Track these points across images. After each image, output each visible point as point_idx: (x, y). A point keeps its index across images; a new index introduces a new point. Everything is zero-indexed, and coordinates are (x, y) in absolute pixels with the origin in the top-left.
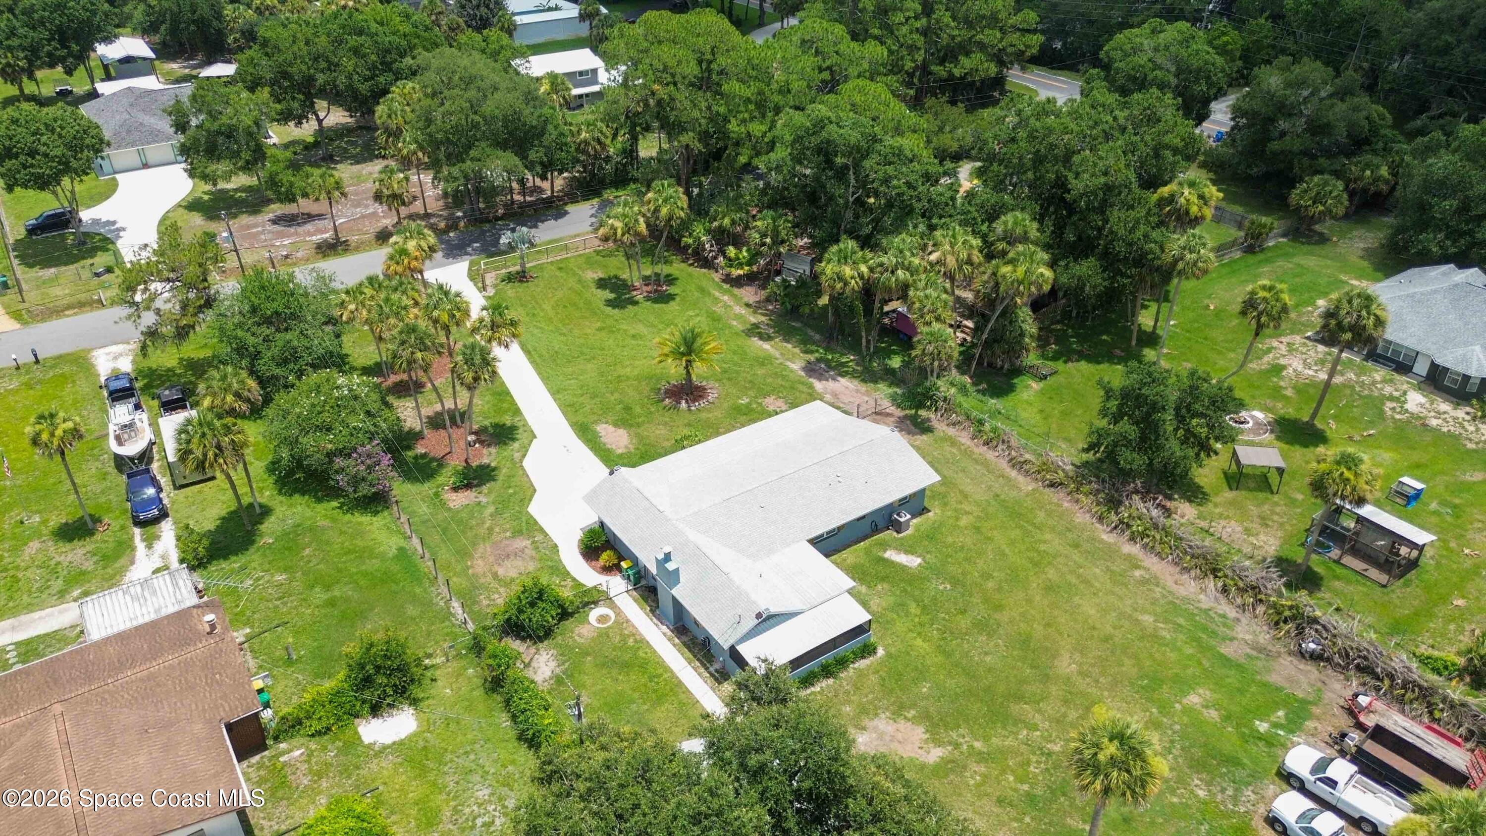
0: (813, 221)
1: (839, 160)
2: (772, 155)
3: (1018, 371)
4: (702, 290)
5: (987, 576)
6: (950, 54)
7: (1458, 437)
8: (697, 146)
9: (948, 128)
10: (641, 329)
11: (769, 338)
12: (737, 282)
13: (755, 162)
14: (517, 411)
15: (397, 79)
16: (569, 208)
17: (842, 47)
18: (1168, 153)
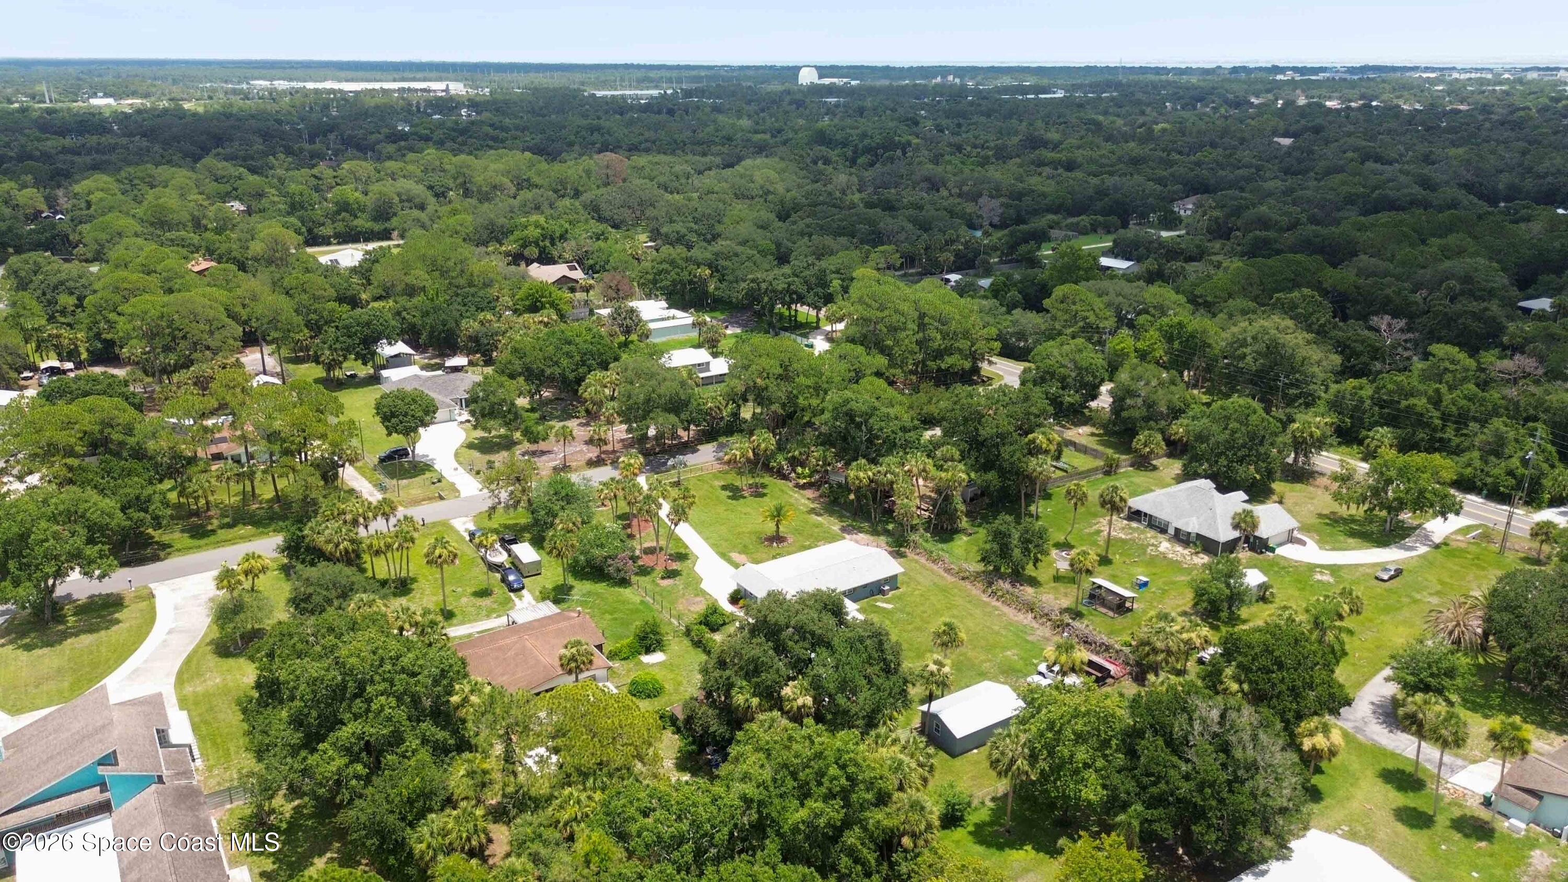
0: (844, 450)
1: (857, 419)
2: (823, 417)
3: (957, 531)
4: (782, 491)
5: (924, 612)
6: (939, 354)
7: (1180, 562)
8: (780, 411)
9: (934, 401)
10: (748, 510)
11: (821, 515)
12: (803, 487)
13: (813, 420)
14: (687, 547)
15: (590, 371)
16: (699, 447)
17: (862, 359)
18: (1032, 417)
